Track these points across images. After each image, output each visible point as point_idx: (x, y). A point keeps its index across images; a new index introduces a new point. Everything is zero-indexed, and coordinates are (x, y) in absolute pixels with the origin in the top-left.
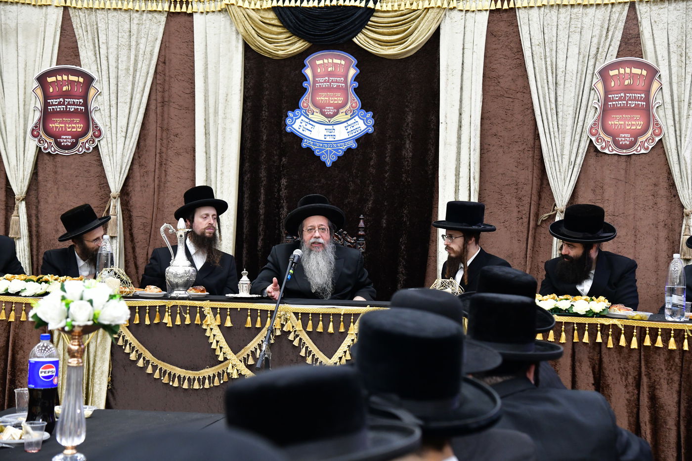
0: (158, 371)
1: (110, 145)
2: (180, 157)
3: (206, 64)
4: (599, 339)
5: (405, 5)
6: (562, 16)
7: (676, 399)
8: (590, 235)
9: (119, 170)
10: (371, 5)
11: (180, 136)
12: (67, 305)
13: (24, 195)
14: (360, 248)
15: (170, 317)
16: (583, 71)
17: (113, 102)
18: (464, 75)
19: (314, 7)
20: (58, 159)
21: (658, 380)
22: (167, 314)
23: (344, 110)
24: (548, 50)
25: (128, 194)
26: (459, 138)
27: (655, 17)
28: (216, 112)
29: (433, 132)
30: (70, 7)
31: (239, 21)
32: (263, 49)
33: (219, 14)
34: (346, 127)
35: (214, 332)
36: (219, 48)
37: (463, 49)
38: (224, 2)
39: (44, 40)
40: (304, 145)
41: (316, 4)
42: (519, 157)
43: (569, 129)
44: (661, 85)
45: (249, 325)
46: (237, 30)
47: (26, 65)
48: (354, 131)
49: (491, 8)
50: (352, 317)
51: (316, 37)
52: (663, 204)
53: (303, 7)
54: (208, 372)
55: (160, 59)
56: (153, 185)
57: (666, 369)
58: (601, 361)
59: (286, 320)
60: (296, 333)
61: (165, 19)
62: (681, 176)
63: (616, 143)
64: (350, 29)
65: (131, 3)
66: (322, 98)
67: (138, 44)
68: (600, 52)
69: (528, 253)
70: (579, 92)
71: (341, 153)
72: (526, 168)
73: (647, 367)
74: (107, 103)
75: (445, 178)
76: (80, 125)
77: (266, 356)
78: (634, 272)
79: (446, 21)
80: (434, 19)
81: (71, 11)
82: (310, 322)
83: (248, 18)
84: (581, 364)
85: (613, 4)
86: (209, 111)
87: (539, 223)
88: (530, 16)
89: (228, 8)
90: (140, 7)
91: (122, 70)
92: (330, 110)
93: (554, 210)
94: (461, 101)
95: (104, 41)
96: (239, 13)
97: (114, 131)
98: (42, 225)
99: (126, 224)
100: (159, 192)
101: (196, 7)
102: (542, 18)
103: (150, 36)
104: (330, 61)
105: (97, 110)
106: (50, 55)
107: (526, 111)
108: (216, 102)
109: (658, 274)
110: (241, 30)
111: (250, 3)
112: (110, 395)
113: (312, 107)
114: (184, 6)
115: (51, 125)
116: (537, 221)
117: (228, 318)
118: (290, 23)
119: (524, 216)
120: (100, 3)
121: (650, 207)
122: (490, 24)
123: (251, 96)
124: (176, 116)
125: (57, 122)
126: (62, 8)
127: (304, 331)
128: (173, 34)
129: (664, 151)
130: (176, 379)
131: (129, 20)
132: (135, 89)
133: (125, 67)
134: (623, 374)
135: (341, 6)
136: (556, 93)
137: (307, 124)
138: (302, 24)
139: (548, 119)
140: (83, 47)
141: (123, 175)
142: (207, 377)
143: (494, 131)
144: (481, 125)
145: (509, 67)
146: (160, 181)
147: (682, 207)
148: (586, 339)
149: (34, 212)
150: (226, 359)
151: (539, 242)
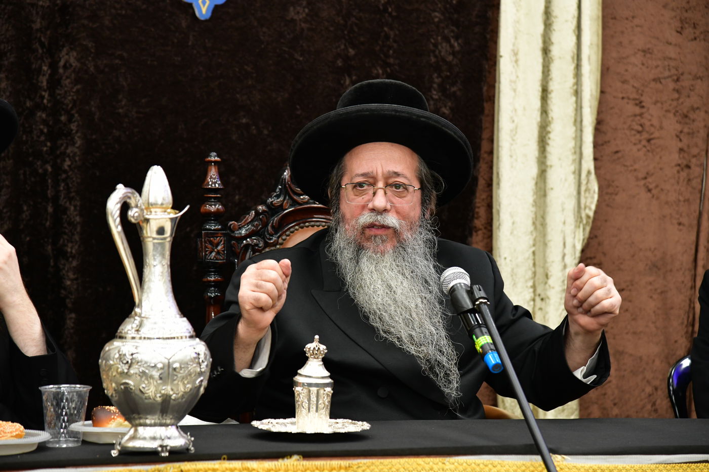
119: (694, 160)
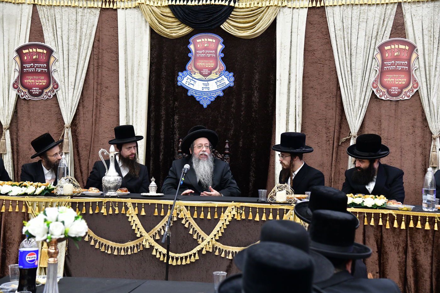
0: (98, 243)
1: (64, 94)
2: (109, 101)
3: (126, 42)
4: (381, 223)
5: (254, 4)
6: (355, 11)
7: (430, 262)
8: (373, 154)
9: (70, 110)
10: (232, 4)
11: (109, 88)
12: (48, 225)
13: (8, 126)
14: (226, 161)
15: (105, 209)
16: (368, 47)
17: (66, 66)
18: (292, 49)
19: (195, 5)
20: (31, 103)
21: (418, 249)
22: (103, 207)
23: (215, 71)
24: (345, 33)
25: (76, 125)
26: (289, 89)
27: (414, 12)
28: (132, 73)
29: (272, 86)
30: (37, 4)
31: (147, 14)
32: (163, 32)
33: (134, 9)
34: (216, 82)
35: (134, 219)
36: (134, 31)
37: (291, 32)
38: (137, 2)
39: (20, 26)
40: (189, 94)
41: (196, 3)
42: (327, 102)
43: (359, 84)
44: (418, 56)
45: (156, 214)
46: (145, 20)
47: (9, 42)
48: (222, 85)
49: (309, 6)
50: (223, 209)
51: (197, 25)
52: (419, 132)
53: (188, 5)
54: (130, 244)
55: (96, 38)
56: (92, 119)
57: (423, 242)
58: (382, 237)
59: (180, 211)
60: (187, 219)
61: (99, 12)
62: (431, 114)
63: (389, 93)
64: (219, 19)
65: (77, 2)
66: (200, 64)
67: (81, 28)
68: (379, 35)
69: (333, 163)
70: (365, 60)
71: (213, 99)
72: (332, 109)
73: (411, 241)
74: (62, 67)
75: (280, 115)
76: (44, 81)
77: (168, 235)
78: (402, 177)
79: (280, 15)
80: (273, 13)
81: (38, 7)
82: (196, 212)
83: (153, 12)
84: (369, 239)
85: (387, 4)
86: (128, 72)
87: (340, 144)
88: (334, 12)
89: (140, 6)
90: (83, 5)
91: (71, 45)
92: (206, 72)
93: (349, 136)
94: (290, 66)
95: (60, 27)
96: (147, 9)
97: (66, 85)
98: (20, 145)
99: (75, 145)
100: (96, 124)
101: (119, 5)
102: (342, 13)
103: (89, 23)
104: (206, 40)
105: (55, 71)
106: (25, 36)
107: (331, 72)
108: (132, 66)
109: (415, 176)
110: (148, 20)
111: (154, 2)
112: (67, 259)
113: (194, 70)
114: (111, 4)
115: (25, 81)
116: (338, 142)
117: (143, 209)
118: (180, 16)
119: (330, 139)
120: (57, 2)
121: (411, 133)
122: (308, 17)
123: (155, 62)
124: (106, 75)
125: (29, 79)
126: (32, 5)
127: (191, 218)
128: (104, 22)
129: (420, 97)
130: (110, 248)
131: (76, 13)
132: (80, 58)
133: (73, 44)
134: (396, 245)
135: (212, 5)
136: (351, 61)
137: (191, 80)
138: (188, 16)
139: (345, 77)
140: (46, 30)
141: (73, 113)
142: (129, 247)
143: (311, 85)
144: (303, 81)
145: (320, 44)
146: (96, 117)
147: (431, 133)
148: (372, 223)
149: (15, 137)
150: (141, 236)
151: (340, 155)
